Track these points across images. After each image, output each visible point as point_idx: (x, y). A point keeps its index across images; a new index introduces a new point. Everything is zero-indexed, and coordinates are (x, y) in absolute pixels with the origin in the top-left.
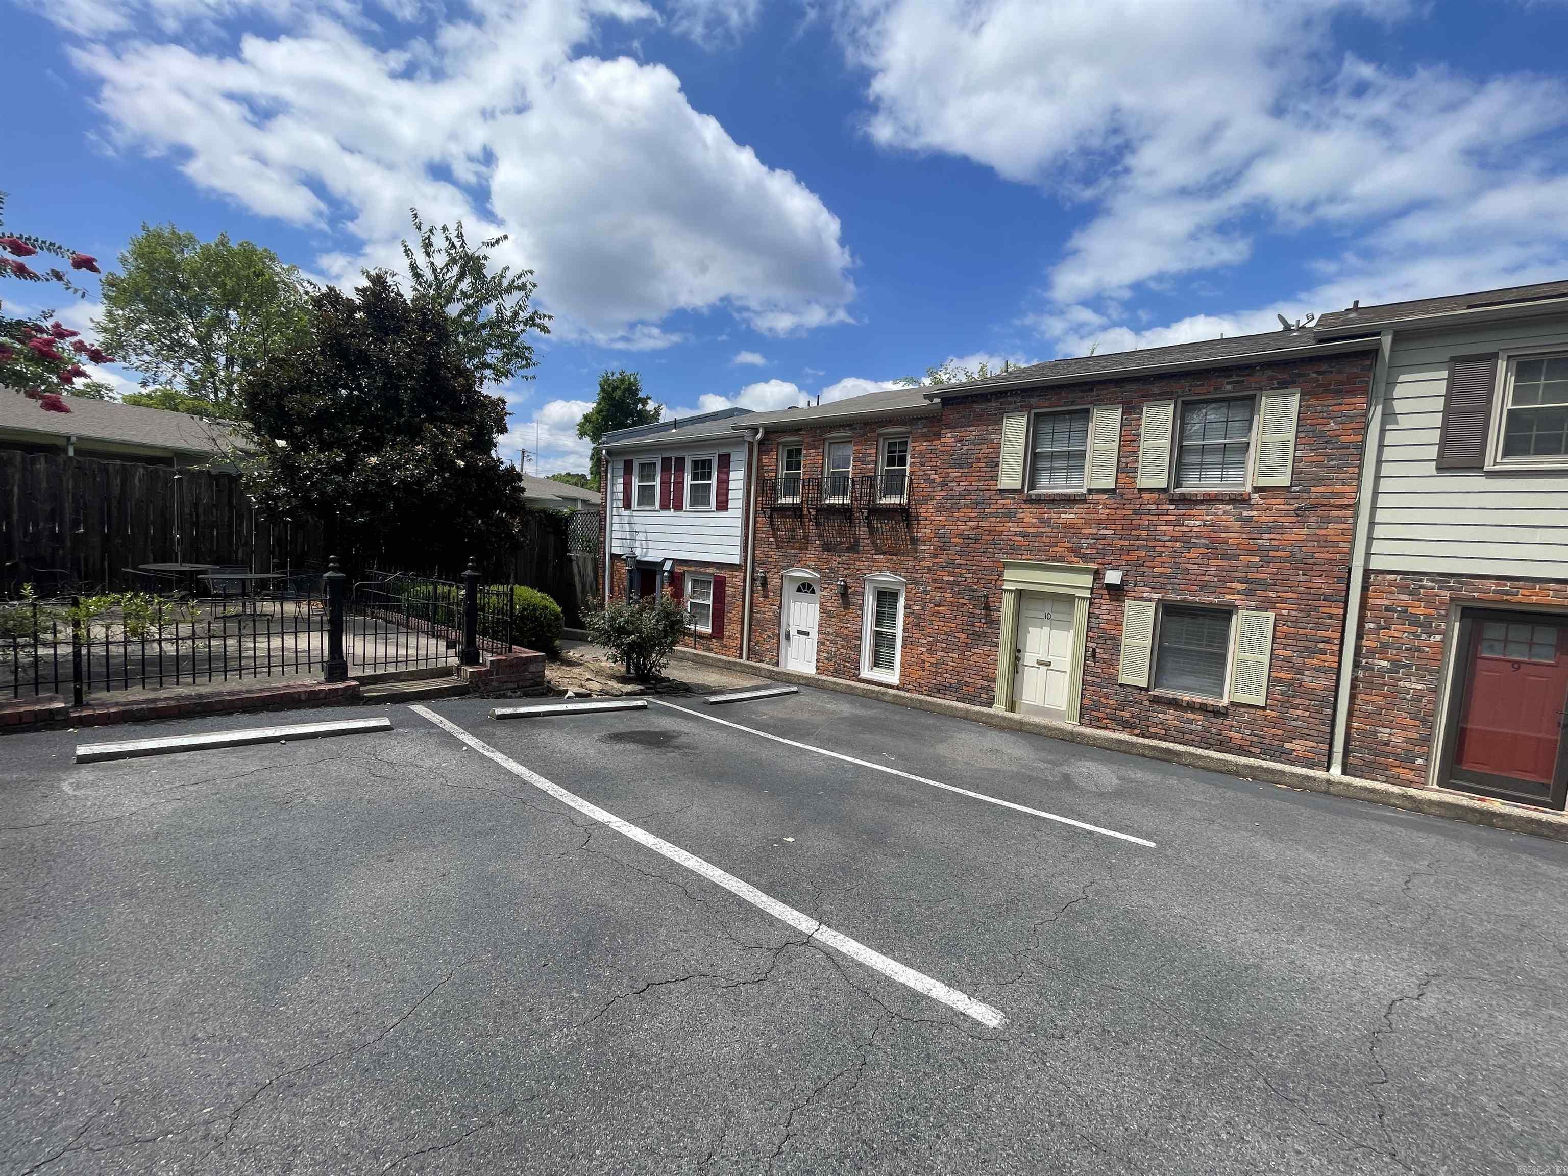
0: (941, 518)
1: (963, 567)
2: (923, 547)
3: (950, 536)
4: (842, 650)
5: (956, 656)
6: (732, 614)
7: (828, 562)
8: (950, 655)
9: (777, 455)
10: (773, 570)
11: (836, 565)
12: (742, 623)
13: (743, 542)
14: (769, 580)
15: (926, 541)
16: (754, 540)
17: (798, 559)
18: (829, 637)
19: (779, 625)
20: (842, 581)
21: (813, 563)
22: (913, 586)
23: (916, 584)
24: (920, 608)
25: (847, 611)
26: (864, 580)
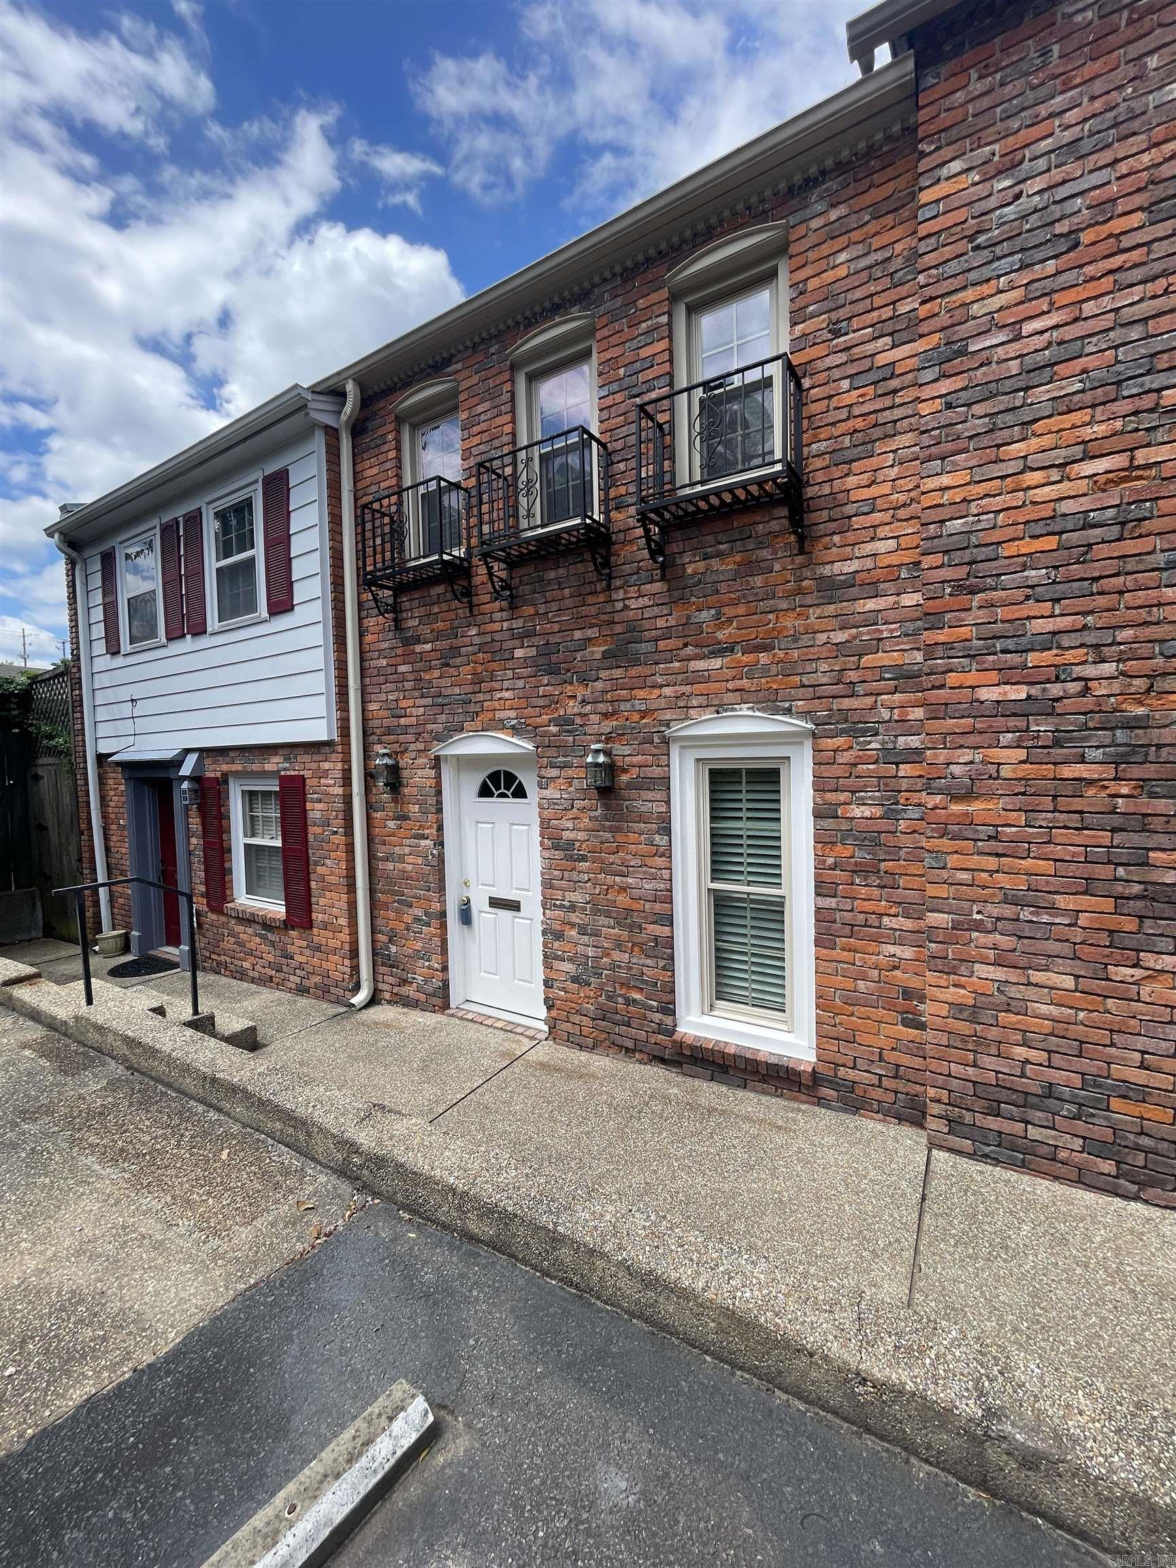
0: (945, 480)
1: (1066, 641)
2: (871, 605)
3: (995, 536)
4: (616, 955)
5: (1069, 982)
6: (327, 869)
7: (553, 702)
8: (1036, 977)
9: (398, 449)
10: (412, 747)
11: (576, 710)
12: (351, 888)
13: (333, 682)
14: (405, 773)
15: (878, 581)
16: (362, 677)
17: (472, 708)
18: (574, 918)
19: (442, 889)
20: (597, 751)
21: (513, 714)
22: (840, 741)
23: (853, 732)
24: (878, 811)
25: (620, 837)
26: (666, 742)
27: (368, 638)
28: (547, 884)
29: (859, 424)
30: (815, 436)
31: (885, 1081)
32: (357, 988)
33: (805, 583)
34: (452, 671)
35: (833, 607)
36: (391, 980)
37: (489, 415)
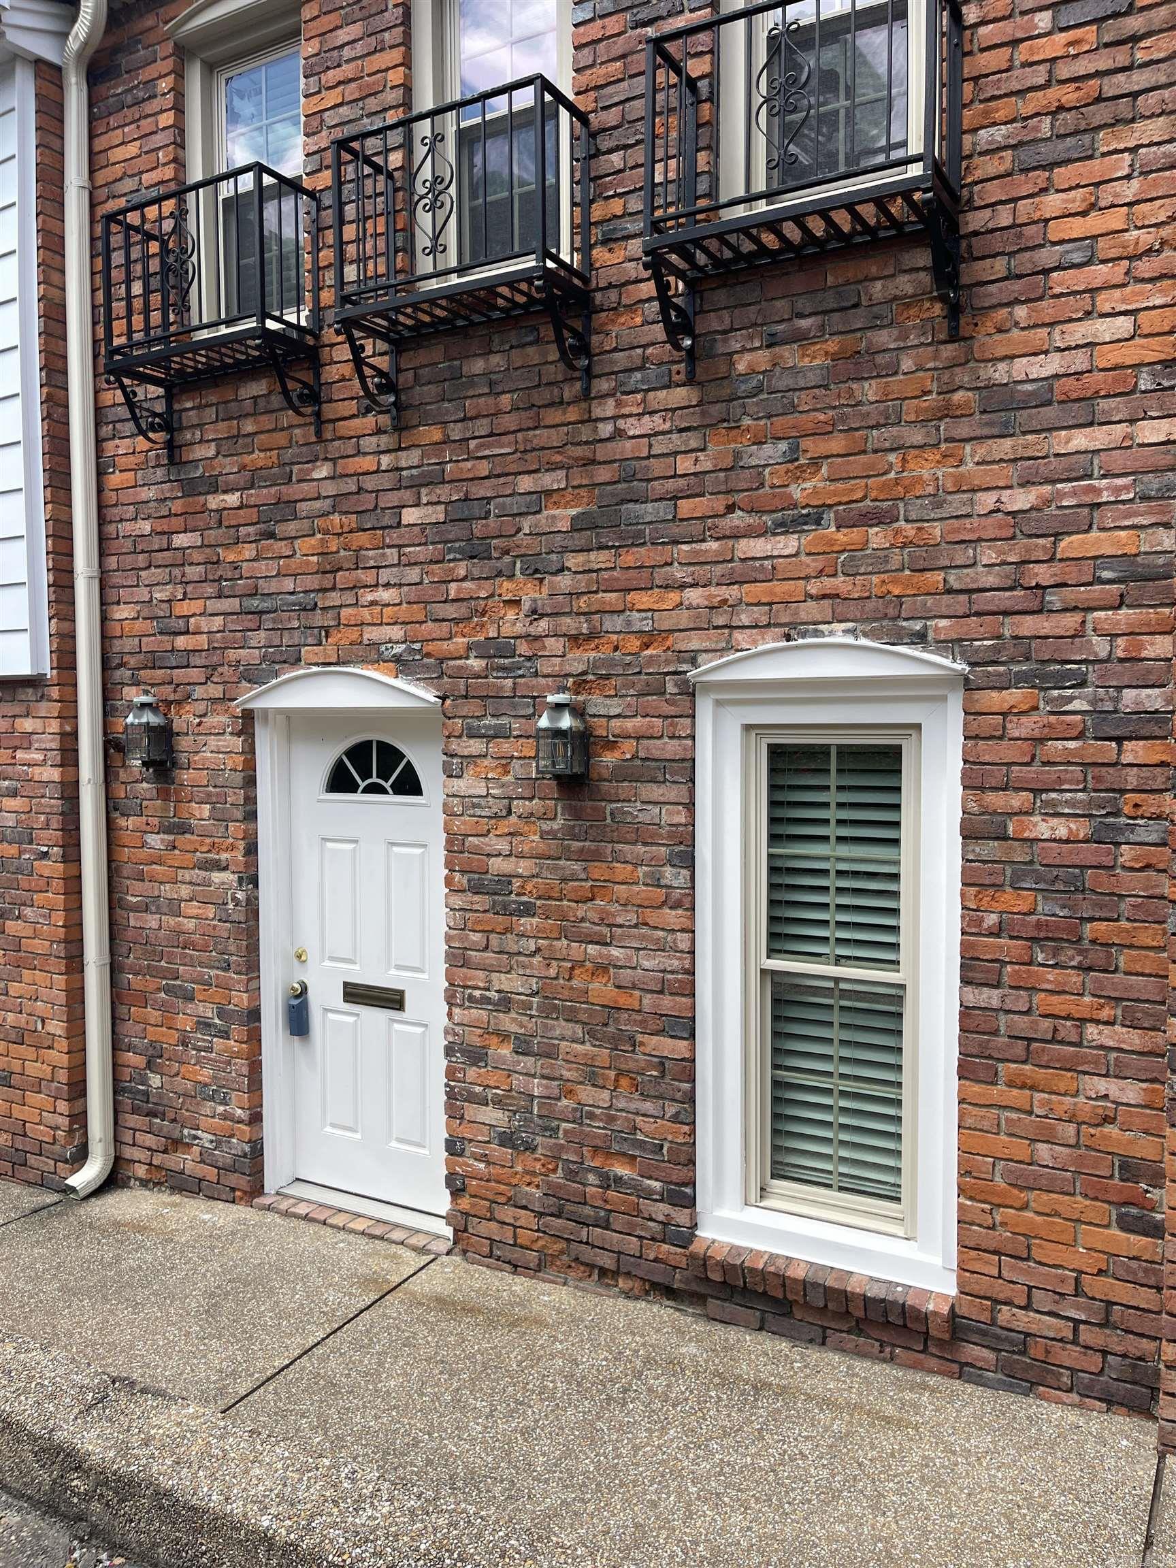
6: (25, 926)
9: (179, 109)
10: (199, 692)
11: (519, 629)
12: (74, 963)
13: (43, 562)
14: (184, 743)
15: (1096, 395)
16: (102, 554)
17: (318, 619)
18: (508, 1022)
19: (252, 966)
20: (559, 707)
21: (396, 633)
22: (1014, 696)
23: (1040, 680)
24: (1082, 828)
25: (598, 871)
26: (690, 692)
27: (115, 479)
28: (458, 959)
29: (1069, 95)
30: (986, 113)
31: (1086, 1335)
32: (81, 1156)
33: (958, 396)
34: (281, 547)
35: (1008, 443)
36: (149, 1140)
37: (359, 49)
